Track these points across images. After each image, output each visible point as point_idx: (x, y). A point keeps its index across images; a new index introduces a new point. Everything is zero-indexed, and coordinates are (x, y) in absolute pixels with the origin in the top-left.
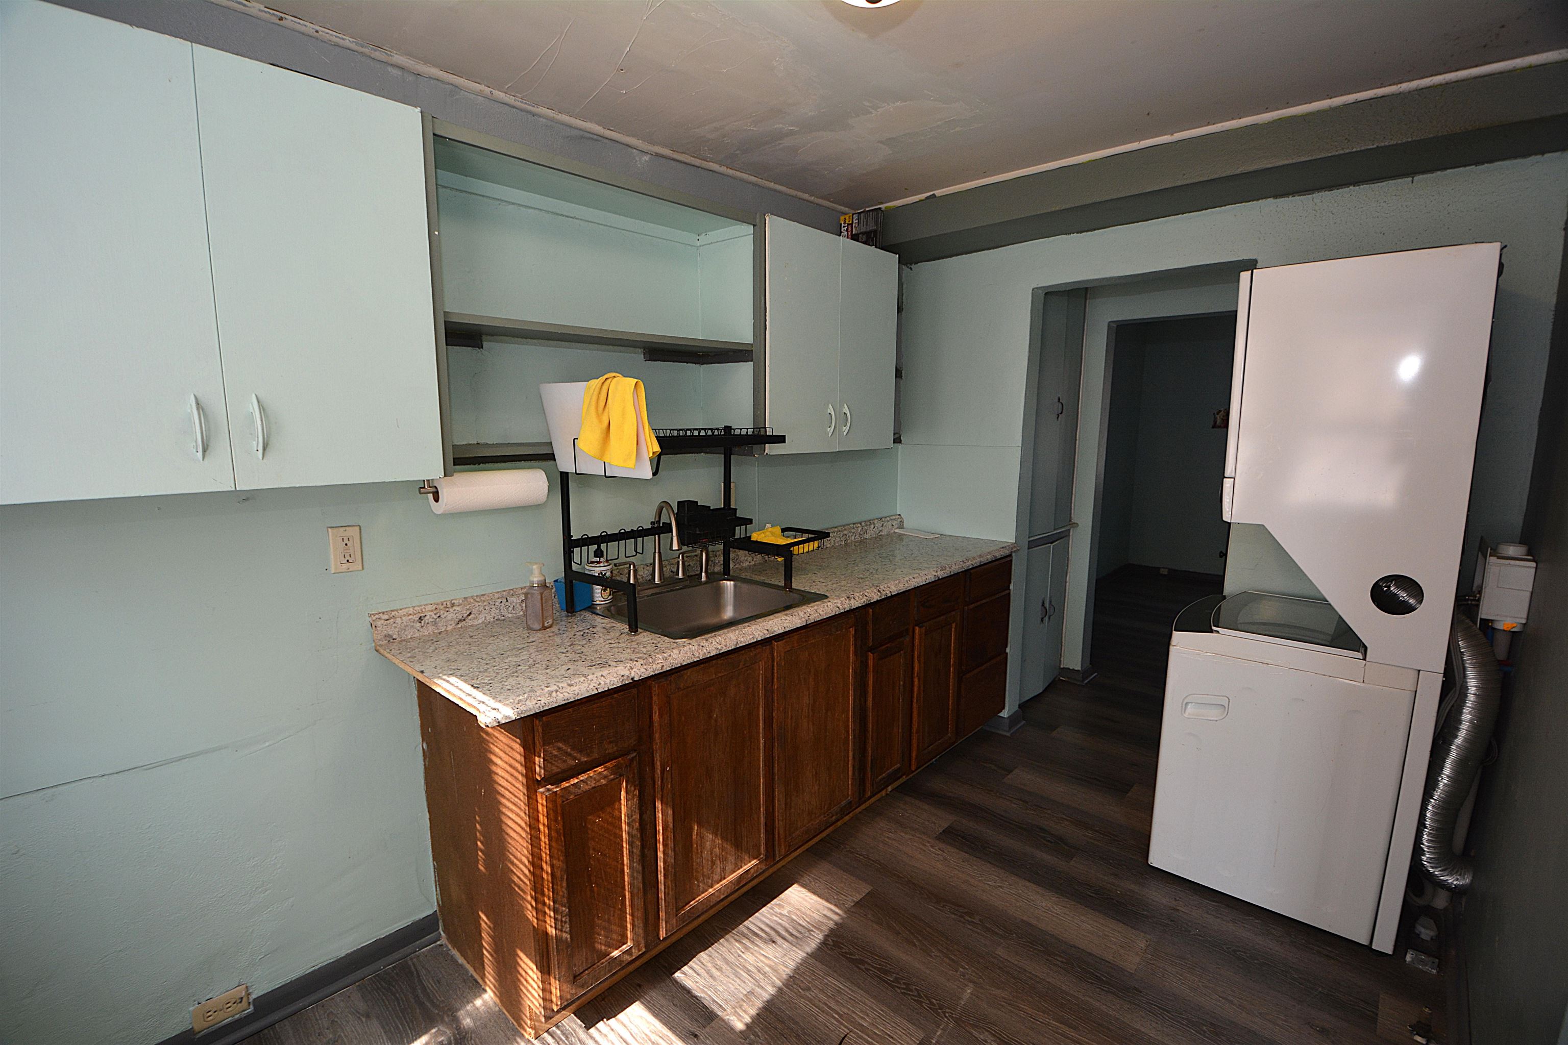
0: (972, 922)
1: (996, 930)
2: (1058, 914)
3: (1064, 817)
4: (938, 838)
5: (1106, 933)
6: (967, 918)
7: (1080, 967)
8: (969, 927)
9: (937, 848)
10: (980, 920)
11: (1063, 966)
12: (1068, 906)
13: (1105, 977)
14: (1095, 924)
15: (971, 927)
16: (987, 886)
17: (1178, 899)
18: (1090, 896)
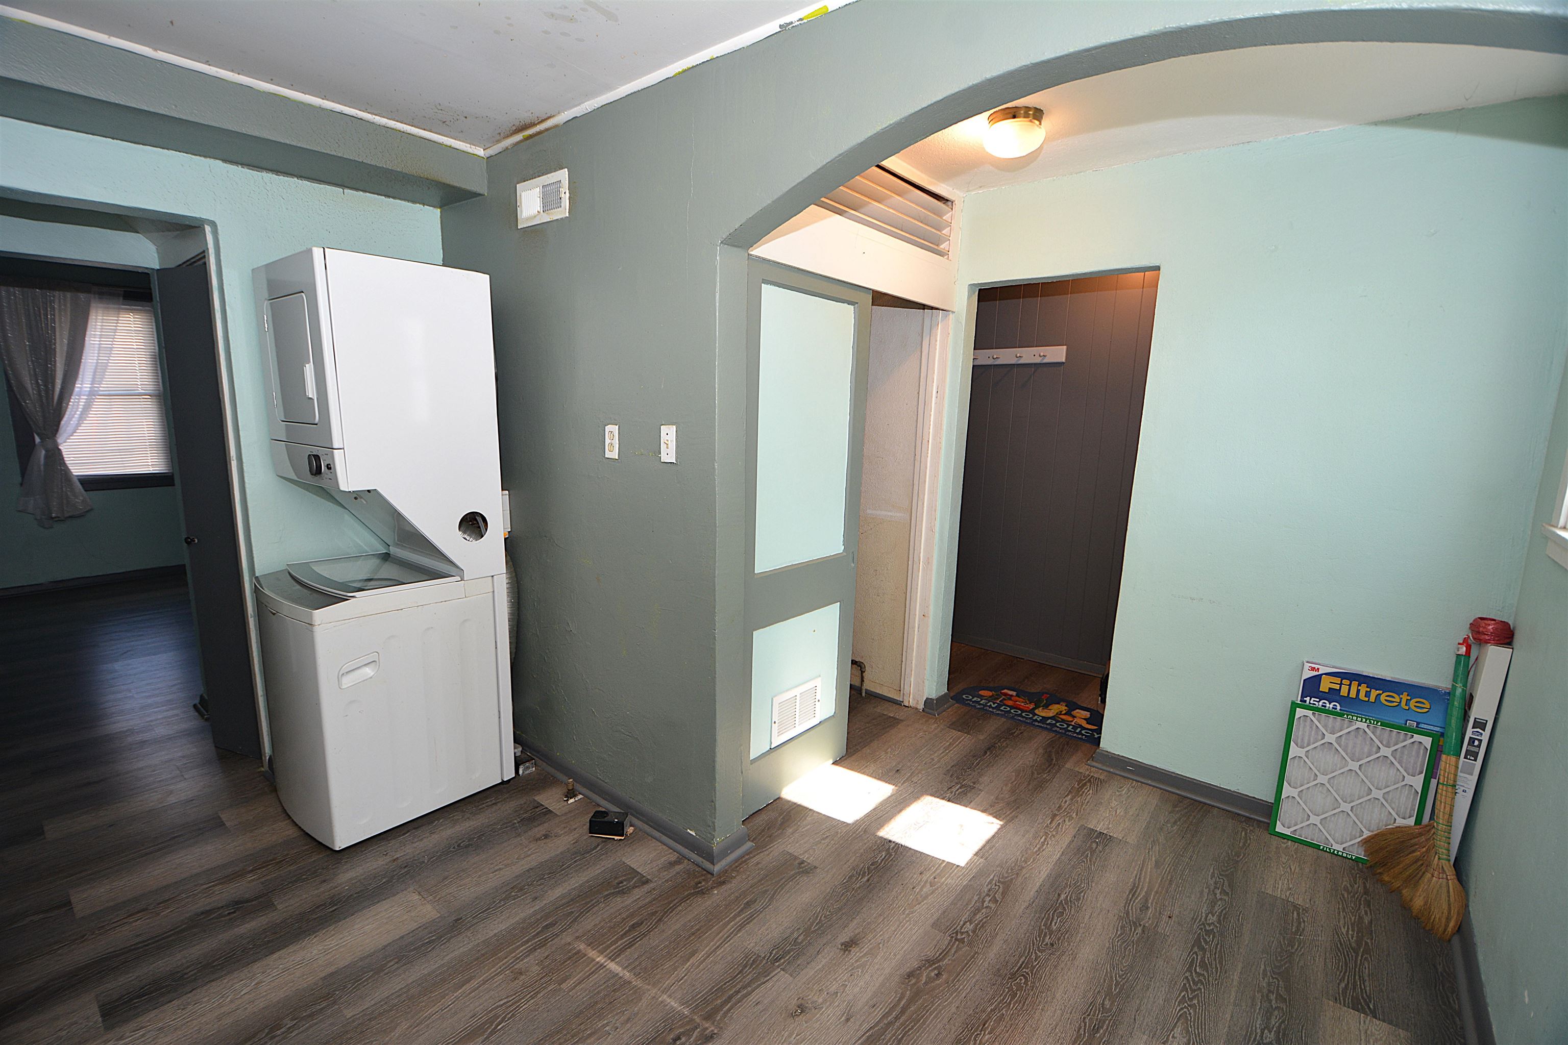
0: (289, 1028)
1: (319, 1007)
2: (337, 945)
3: (205, 886)
4: (109, 1028)
5: (387, 916)
6: (279, 1032)
7: (410, 951)
8: (293, 1034)
9: (128, 1034)
10: (292, 1020)
11: (401, 964)
12: (333, 932)
13: (433, 936)
14: (370, 920)
15: (296, 1032)
16: (247, 997)
17: (385, 853)
18: (334, 911)
